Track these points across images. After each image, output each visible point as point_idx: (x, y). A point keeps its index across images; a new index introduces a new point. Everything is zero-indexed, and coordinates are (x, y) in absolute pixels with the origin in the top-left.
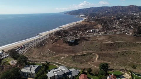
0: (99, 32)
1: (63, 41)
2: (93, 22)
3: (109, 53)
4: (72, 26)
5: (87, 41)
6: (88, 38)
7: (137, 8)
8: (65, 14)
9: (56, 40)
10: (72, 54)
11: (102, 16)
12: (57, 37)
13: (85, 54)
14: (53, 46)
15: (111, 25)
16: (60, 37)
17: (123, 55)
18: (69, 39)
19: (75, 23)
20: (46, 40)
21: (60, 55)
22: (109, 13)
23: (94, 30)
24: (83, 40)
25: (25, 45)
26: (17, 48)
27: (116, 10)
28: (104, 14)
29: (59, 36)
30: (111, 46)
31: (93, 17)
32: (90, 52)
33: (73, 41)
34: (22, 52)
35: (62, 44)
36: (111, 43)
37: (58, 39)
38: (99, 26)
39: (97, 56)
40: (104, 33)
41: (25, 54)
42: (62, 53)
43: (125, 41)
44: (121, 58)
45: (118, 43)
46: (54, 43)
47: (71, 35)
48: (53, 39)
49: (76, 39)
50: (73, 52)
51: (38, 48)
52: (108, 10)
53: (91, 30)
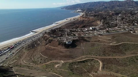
0: (100, 31)
1: (58, 43)
2: (91, 18)
3: (115, 59)
4: (69, 22)
5: (87, 42)
6: (88, 38)
7: (134, 3)
8: (62, 9)
9: (50, 41)
10: (69, 60)
11: (99, 12)
12: (51, 37)
13: (85, 60)
14: (47, 49)
15: (112, 22)
16: (55, 37)
17: (133, 62)
18: (66, 39)
19: (72, 18)
20: (39, 39)
21: (54, 61)
22: (106, 8)
23: (93, 27)
24: (82, 41)
25: (16, 44)
26: (7, 48)
27: (112, 5)
28: (101, 9)
29: (54, 35)
30: (116, 49)
31: (90, 12)
32: (91, 57)
33: (69, 43)
34: (11, 53)
35: (57, 47)
36: (117, 45)
37: (52, 40)
38: (99, 22)
39: (101, 64)
40: (106, 32)
41: (15, 56)
42: (56, 58)
43: (132, 42)
44: (131, 66)
45: (124, 45)
46: (48, 45)
47: (67, 34)
48: (47, 39)
49: (73, 40)
50: (70, 57)
51: (29, 49)
52: (105, 5)
53: (91, 28)
